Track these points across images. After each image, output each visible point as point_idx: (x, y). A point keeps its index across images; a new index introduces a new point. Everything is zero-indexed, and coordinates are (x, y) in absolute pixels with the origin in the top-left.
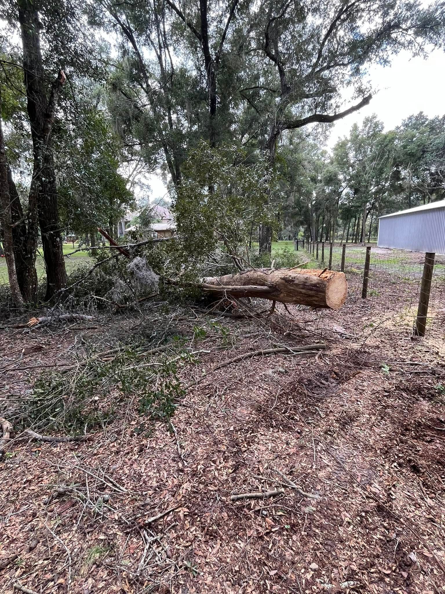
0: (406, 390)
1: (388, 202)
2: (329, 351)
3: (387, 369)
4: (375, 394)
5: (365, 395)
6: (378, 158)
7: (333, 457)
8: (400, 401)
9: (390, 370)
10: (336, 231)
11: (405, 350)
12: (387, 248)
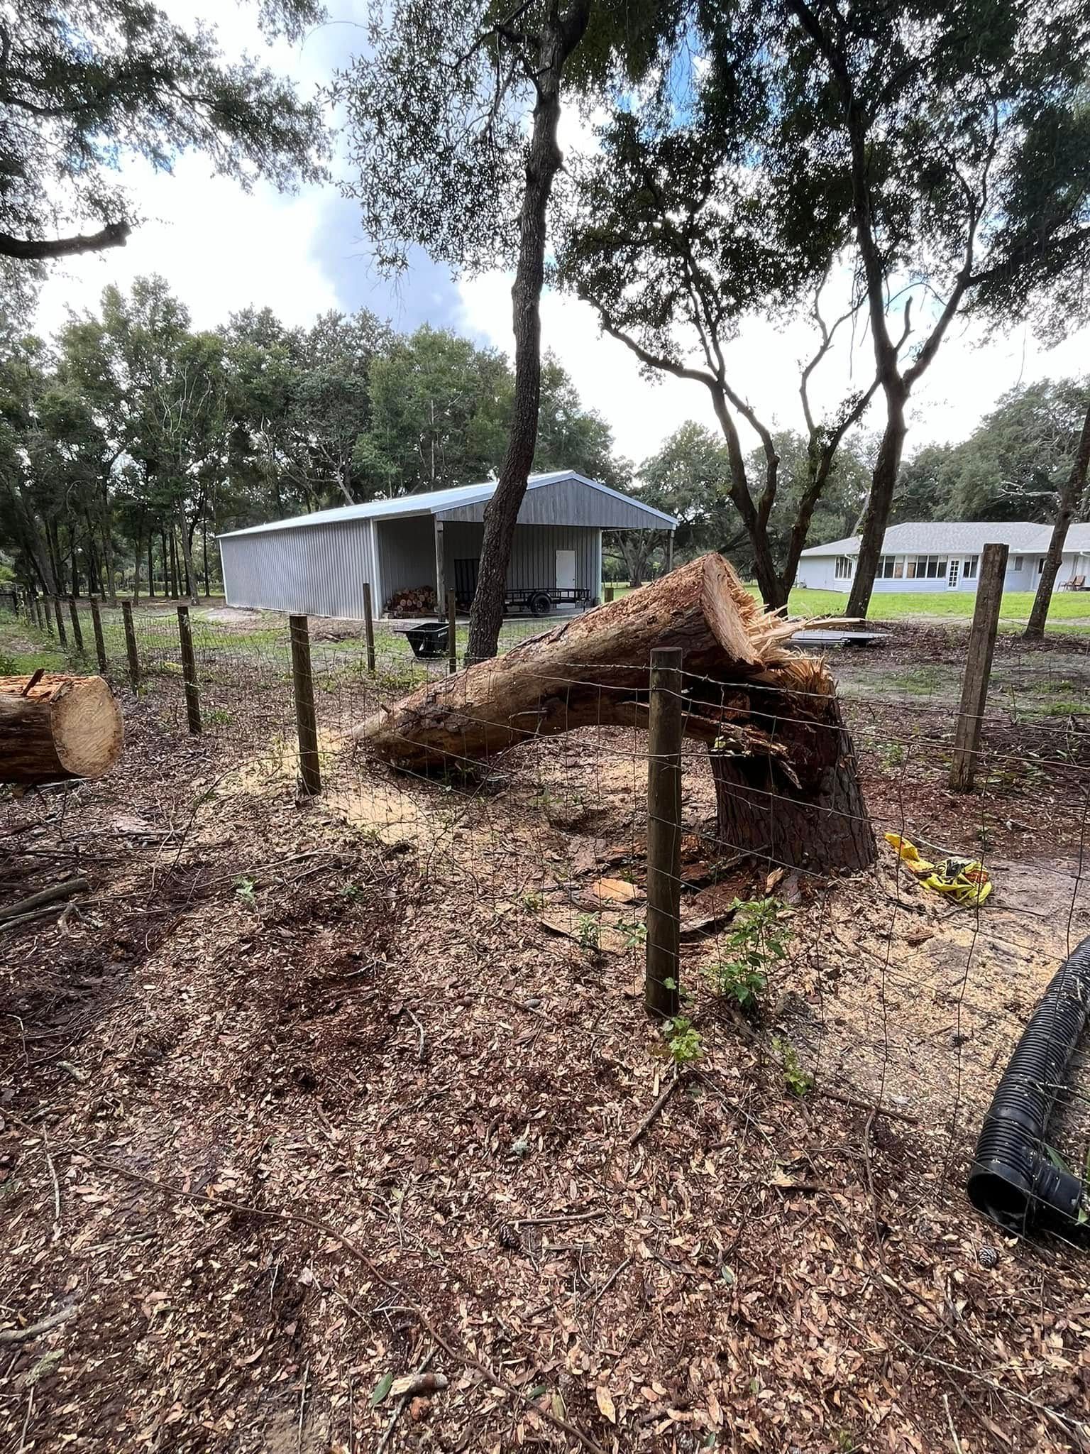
0: (289, 921)
1: (235, 501)
2: (101, 891)
3: (247, 890)
4: (221, 957)
5: (202, 969)
6: (189, 391)
7: (116, 1171)
8: (275, 951)
9: (257, 888)
10: (115, 565)
11: (286, 832)
12: (248, 609)
